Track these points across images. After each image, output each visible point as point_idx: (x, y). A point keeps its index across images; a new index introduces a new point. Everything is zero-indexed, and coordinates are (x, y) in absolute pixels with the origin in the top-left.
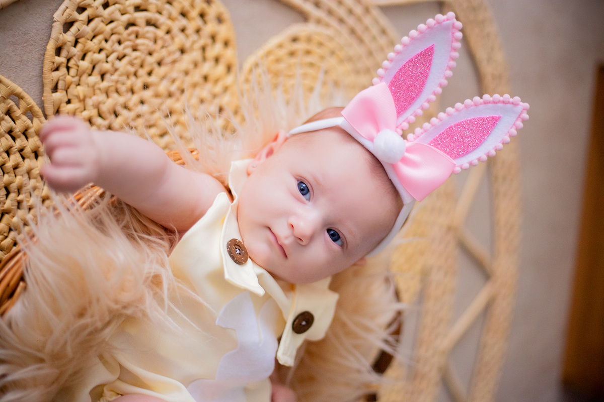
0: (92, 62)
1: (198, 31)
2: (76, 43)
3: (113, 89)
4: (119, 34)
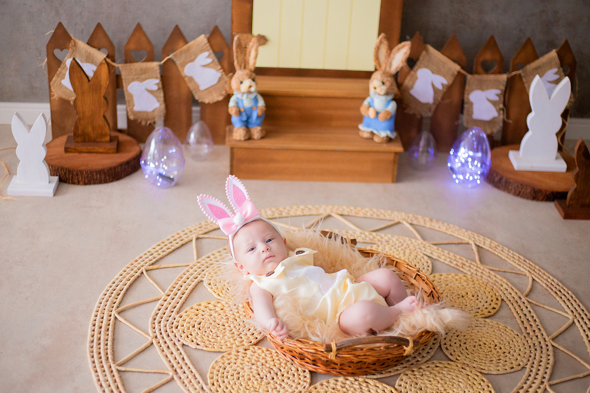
0: (212, 339)
1: (203, 311)
2: (204, 343)
3: (223, 334)
4: (202, 332)
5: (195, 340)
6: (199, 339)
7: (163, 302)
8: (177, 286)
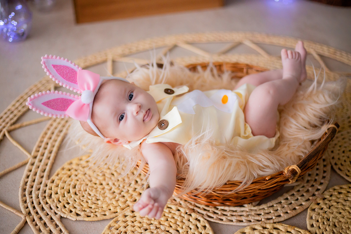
0: (92, 204)
1: (76, 170)
2: (84, 211)
3: (103, 195)
4: (80, 197)
5: (73, 210)
6: (78, 208)
7: (30, 167)
8: (43, 145)
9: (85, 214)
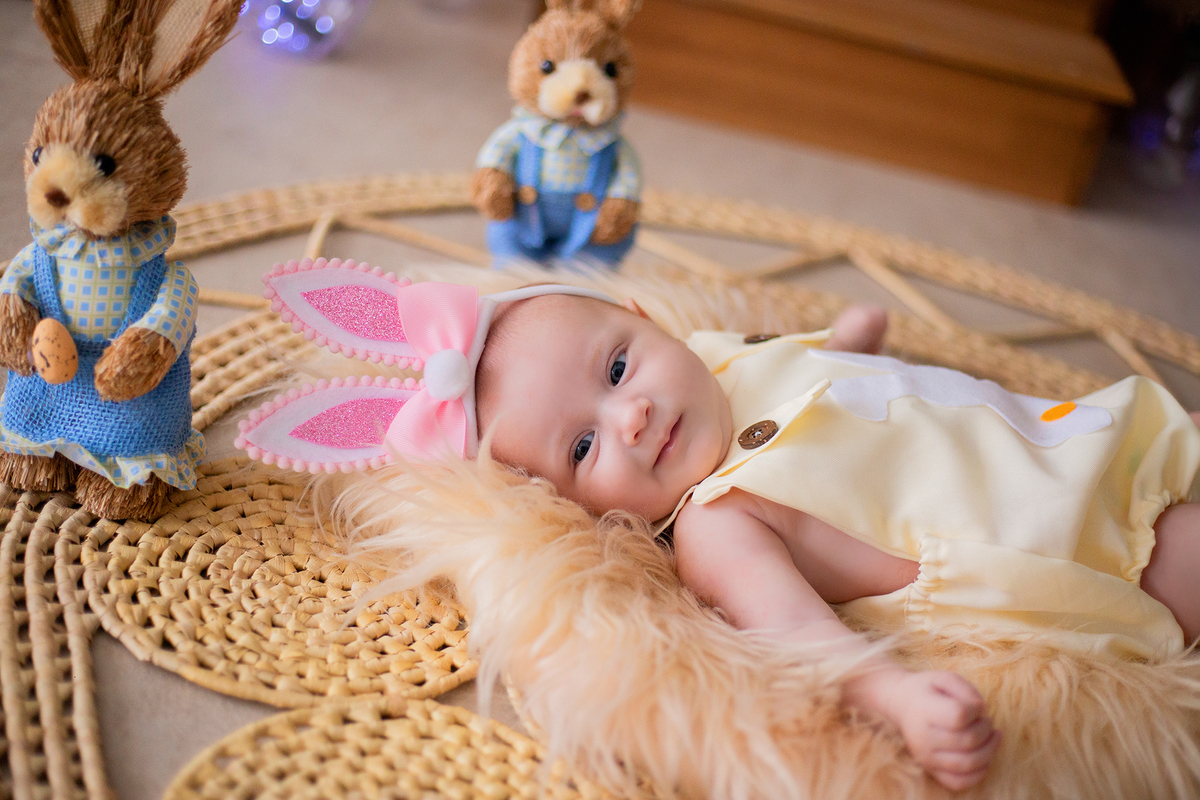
4: (212, 587)
6: (184, 622)
9: (195, 655)
